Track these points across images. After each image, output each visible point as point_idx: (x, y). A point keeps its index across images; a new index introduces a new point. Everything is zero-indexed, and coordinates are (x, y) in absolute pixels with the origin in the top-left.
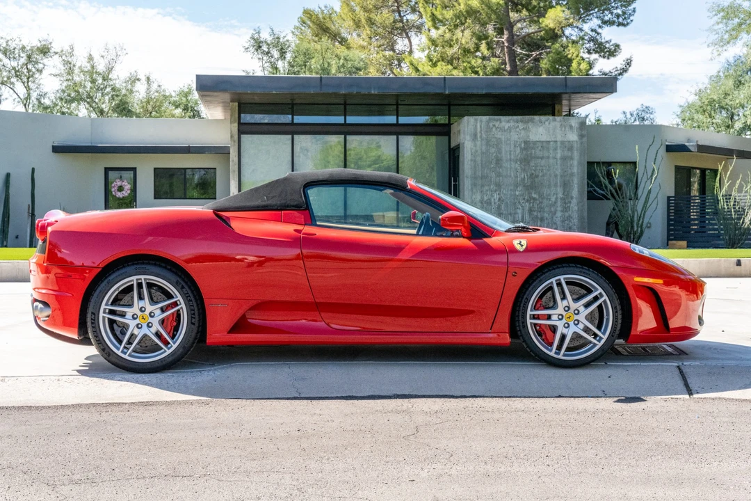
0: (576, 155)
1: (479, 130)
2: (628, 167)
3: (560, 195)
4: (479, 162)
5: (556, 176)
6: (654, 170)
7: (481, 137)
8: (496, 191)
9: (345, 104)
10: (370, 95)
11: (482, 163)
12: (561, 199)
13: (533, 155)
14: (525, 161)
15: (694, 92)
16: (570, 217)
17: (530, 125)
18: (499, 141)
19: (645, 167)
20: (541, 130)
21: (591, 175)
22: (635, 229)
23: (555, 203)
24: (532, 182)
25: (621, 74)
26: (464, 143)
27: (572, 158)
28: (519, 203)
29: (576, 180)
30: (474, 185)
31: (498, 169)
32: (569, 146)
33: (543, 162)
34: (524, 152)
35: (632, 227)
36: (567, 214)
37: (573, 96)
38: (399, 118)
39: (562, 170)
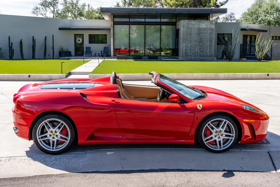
0: (214, 32)
1: (185, 24)
2: (230, 35)
3: (209, 44)
4: (185, 34)
5: (208, 38)
6: (237, 37)
7: (186, 27)
8: (190, 43)
9: (145, 16)
10: (152, 14)
11: (186, 35)
12: (209, 45)
13: (201, 32)
14: (199, 34)
15: (247, 9)
16: (211, 51)
17: (201, 23)
18: (191, 28)
19: (235, 36)
20: (204, 24)
21: (218, 38)
22: (231, 55)
23: (207, 47)
24: (200, 40)
25: (225, 3)
26: (180, 28)
27: (213, 33)
28: (197, 46)
29: (214, 40)
30: (183, 41)
31: (190, 36)
32: (212, 30)
33: (204, 34)
34: (198, 31)
35: (230, 54)
36: (211, 50)
37: (213, 14)
38: (161, 19)
39: (210, 37)
